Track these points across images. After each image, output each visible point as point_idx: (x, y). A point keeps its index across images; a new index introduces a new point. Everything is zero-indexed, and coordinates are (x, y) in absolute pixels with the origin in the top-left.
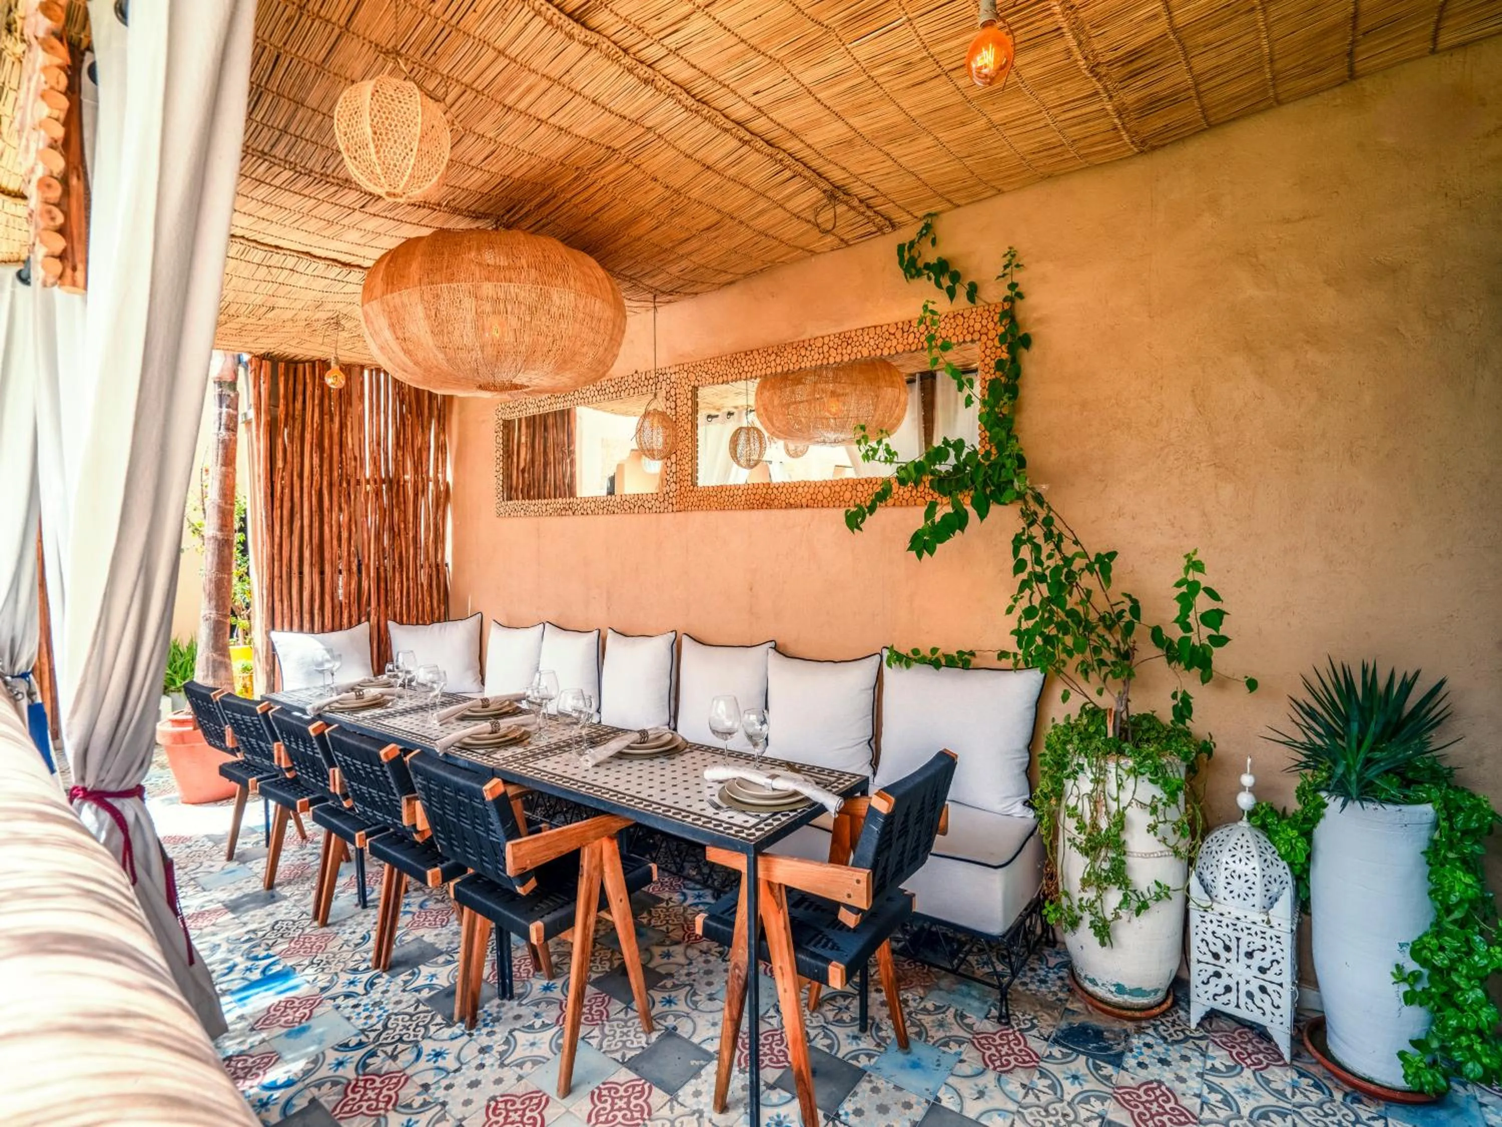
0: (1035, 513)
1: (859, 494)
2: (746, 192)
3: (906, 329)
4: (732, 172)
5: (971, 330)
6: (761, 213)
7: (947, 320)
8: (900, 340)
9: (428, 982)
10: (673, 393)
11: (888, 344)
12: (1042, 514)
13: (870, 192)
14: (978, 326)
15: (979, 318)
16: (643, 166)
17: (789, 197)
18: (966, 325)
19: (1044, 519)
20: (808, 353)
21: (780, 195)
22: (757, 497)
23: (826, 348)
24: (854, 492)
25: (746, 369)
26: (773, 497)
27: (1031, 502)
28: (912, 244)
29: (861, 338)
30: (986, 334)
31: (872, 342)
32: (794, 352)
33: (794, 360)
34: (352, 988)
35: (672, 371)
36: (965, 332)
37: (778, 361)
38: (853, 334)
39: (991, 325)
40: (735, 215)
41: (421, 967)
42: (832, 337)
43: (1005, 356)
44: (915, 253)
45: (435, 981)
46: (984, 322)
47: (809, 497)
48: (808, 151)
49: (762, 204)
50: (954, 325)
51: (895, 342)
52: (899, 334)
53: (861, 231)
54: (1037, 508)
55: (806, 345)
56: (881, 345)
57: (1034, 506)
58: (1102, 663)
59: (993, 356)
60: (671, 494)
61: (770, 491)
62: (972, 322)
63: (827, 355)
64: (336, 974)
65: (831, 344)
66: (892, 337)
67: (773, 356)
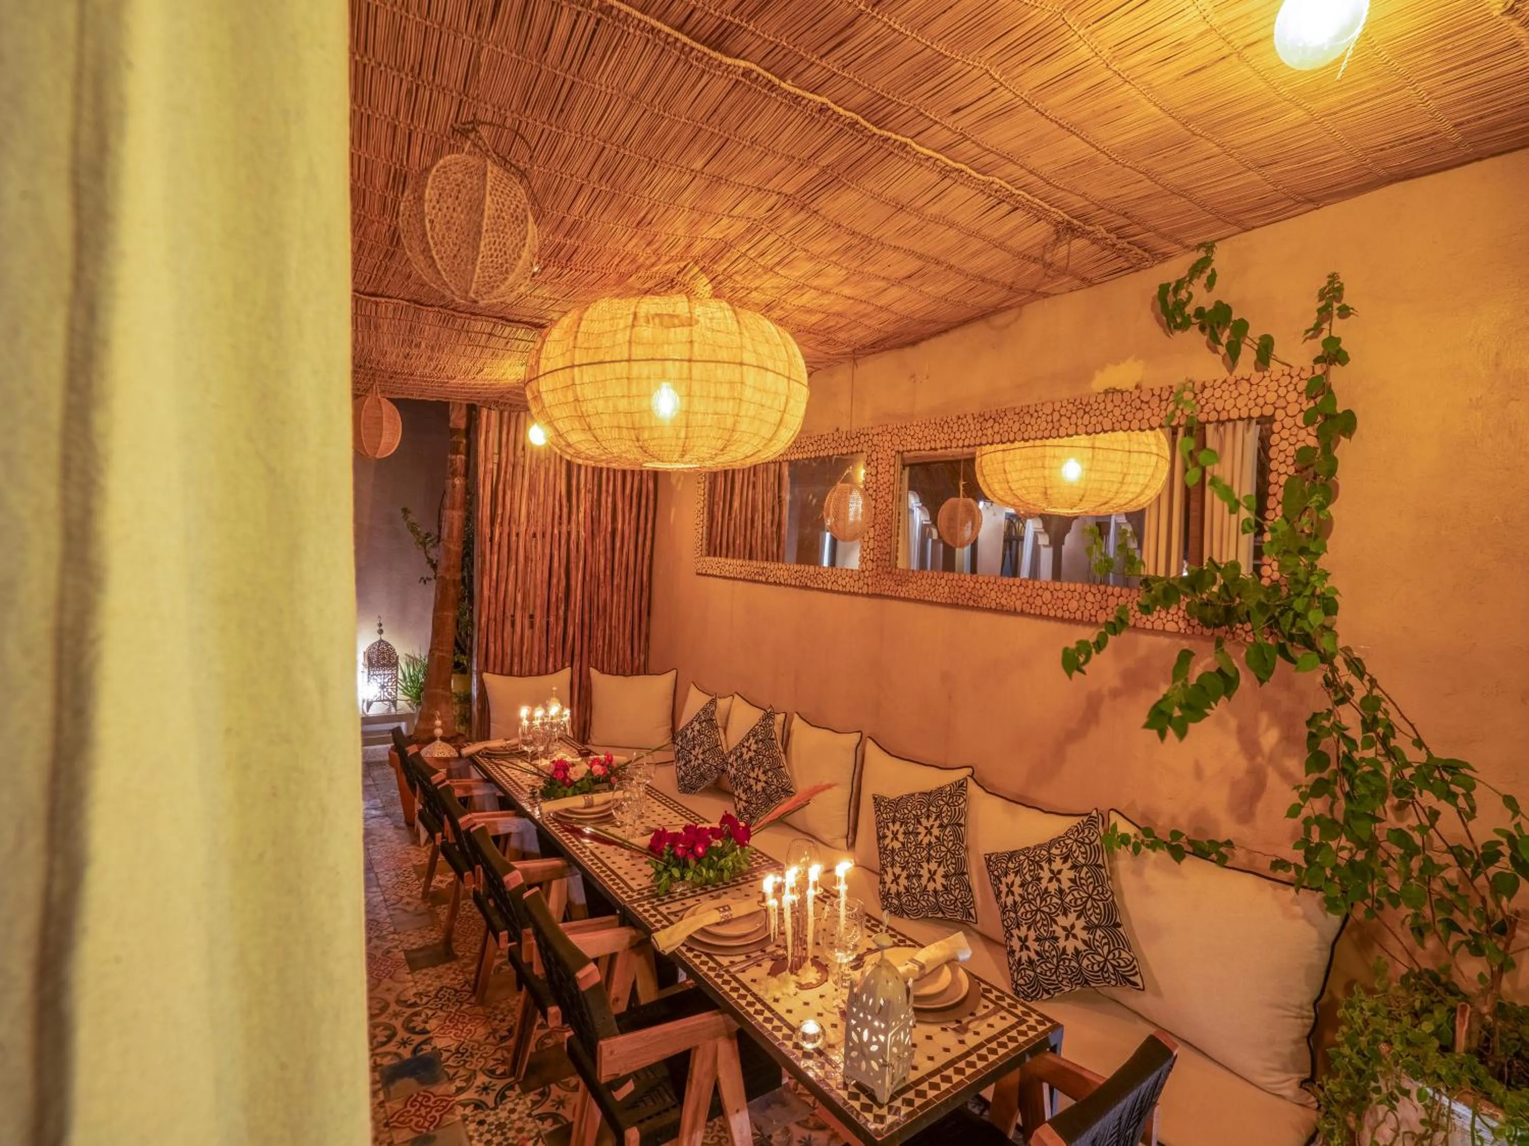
0: (1350, 688)
1: (1089, 606)
2: (952, 232)
3: (1164, 397)
4: (933, 210)
5: (1261, 401)
6: (975, 255)
7: (1225, 386)
8: (1156, 411)
9: (553, 1110)
10: (874, 457)
11: (1139, 415)
12: (1360, 691)
13: (1122, 221)
14: (1272, 397)
15: (1273, 387)
16: (822, 212)
17: (1012, 234)
18: (1253, 395)
19: (1364, 700)
20: (1033, 421)
21: (998, 232)
22: (963, 591)
23: (1056, 416)
24: (1082, 602)
25: (958, 435)
26: (981, 593)
27: (1343, 669)
28: (1179, 284)
29: (1102, 406)
30: (1284, 408)
31: (1117, 412)
32: (1016, 418)
33: (1015, 429)
34: (484, 1097)
35: (874, 432)
36: (1251, 404)
37: (996, 429)
38: (1092, 401)
39: (1292, 396)
40: (942, 259)
41: (553, 1086)
42: (1065, 403)
43: (1312, 442)
44: (1183, 295)
45: (561, 1111)
46: (1282, 392)
47: (1024, 599)
48: (1032, 178)
49: (976, 245)
50: (1235, 394)
51: (1148, 413)
52: (1155, 402)
53: (1111, 267)
54: (1353, 680)
55: (1032, 411)
56: (1129, 417)
57: (1345, 676)
58: (1452, 926)
59: (1293, 440)
60: (867, 573)
61: (978, 586)
62: (1262, 391)
63: (1057, 425)
64: (475, 1071)
65: (1063, 411)
66: (1145, 406)
67: (991, 421)
